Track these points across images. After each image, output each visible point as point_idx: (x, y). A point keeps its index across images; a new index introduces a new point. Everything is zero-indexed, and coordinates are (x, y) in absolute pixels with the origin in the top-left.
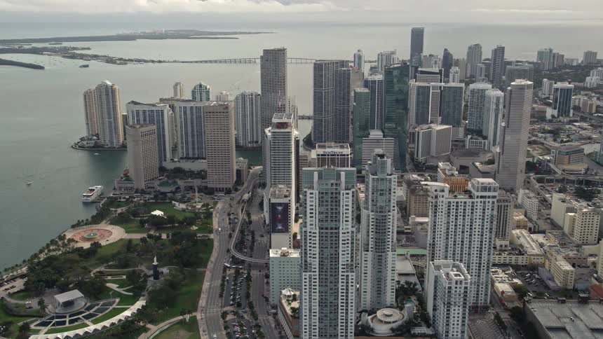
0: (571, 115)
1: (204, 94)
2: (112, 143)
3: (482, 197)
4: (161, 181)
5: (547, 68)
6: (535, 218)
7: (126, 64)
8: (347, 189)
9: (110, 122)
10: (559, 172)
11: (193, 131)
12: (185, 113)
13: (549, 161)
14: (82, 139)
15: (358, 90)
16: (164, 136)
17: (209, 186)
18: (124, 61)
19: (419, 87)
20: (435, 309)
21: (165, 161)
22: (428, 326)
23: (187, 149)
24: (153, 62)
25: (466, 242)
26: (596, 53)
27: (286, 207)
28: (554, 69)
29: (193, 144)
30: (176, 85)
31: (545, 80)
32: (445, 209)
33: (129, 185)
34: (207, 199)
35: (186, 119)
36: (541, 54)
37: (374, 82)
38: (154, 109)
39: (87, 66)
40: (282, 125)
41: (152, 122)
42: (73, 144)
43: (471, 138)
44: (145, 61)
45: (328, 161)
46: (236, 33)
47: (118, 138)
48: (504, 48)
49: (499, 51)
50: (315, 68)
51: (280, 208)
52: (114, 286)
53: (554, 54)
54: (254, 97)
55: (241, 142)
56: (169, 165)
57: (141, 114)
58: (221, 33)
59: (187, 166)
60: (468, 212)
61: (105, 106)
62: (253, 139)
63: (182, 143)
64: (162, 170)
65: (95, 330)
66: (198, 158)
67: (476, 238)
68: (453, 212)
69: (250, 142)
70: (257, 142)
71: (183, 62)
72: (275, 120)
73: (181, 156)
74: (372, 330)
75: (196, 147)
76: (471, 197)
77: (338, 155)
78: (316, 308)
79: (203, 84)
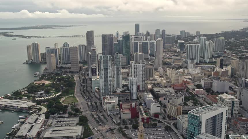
0: (184, 51)
1: (67, 45)
2: (37, 62)
3: (142, 64)
4: (57, 70)
5: (183, 37)
6: (162, 74)
7: (30, 38)
8: (109, 59)
9: (36, 55)
10: (173, 65)
11: (66, 55)
13: (171, 62)
14: (27, 61)
15: (115, 42)
17: (72, 71)
18: (30, 37)
19: (135, 42)
20: (130, 87)
22: (129, 91)
23: (64, 61)
24: (41, 37)
25: (139, 75)
26: (200, 32)
27: (96, 69)
28: (186, 37)
29: (66, 60)
30: (56, 44)
32: (134, 67)
33: (47, 71)
34: (72, 74)
35: (64, 52)
36: (181, 32)
37: (120, 40)
38: (54, 49)
39: (15, 39)
40: (94, 50)
41: (53, 53)
42: (24, 63)
44: (38, 37)
46: (70, 26)
47: (39, 60)
49: (164, 31)
50: (102, 37)
51: (94, 69)
52: (52, 91)
53: (186, 32)
56: (59, 66)
57: (50, 51)
58: (65, 26)
59: (64, 66)
60: (139, 67)
61: (35, 50)
64: (57, 67)
65: (53, 97)
66: (67, 64)
67: (141, 74)
68: (135, 68)
69: (82, 60)
70: (84, 60)
72: (92, 49)
73: (62, 63)
74: (116, 91)
76: (139, 64)
78: (104, 87)
79: (67, 42)
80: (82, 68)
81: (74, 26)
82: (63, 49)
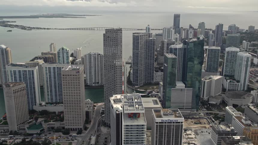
1: (65, 54)
4: (30, 124)
11: (55, 83)
12: (50, 72)
16: (34, 88)
17: (66, 127)
18: (30, 29)
21: (35, 105)
23: (52, 96)
24: (45, 29)
29: (56, 92)
30: (52, 44)
31: (244, 41)
35: (50, 76)
39: (11, 31)
43: (230, 82)
45: (165, 127)
46: (85, 15)
48: (223, 25)
54: (96, 56)
55: (89, 83)
56: (37, 108)
57: (17, 73)
59: (51, 109)
62: (96, 81)
63: (48, 92)
64: (32, 112)
66: (59, 103)
69: (94, 83)
70: (98, 83)
71: (59, 29)
73: (47, 101)
75: (58, 94)
77: (174, 123)
79: (65, 48)
80: (92, 117)
81: (89, 15)
82: (50, 68)
